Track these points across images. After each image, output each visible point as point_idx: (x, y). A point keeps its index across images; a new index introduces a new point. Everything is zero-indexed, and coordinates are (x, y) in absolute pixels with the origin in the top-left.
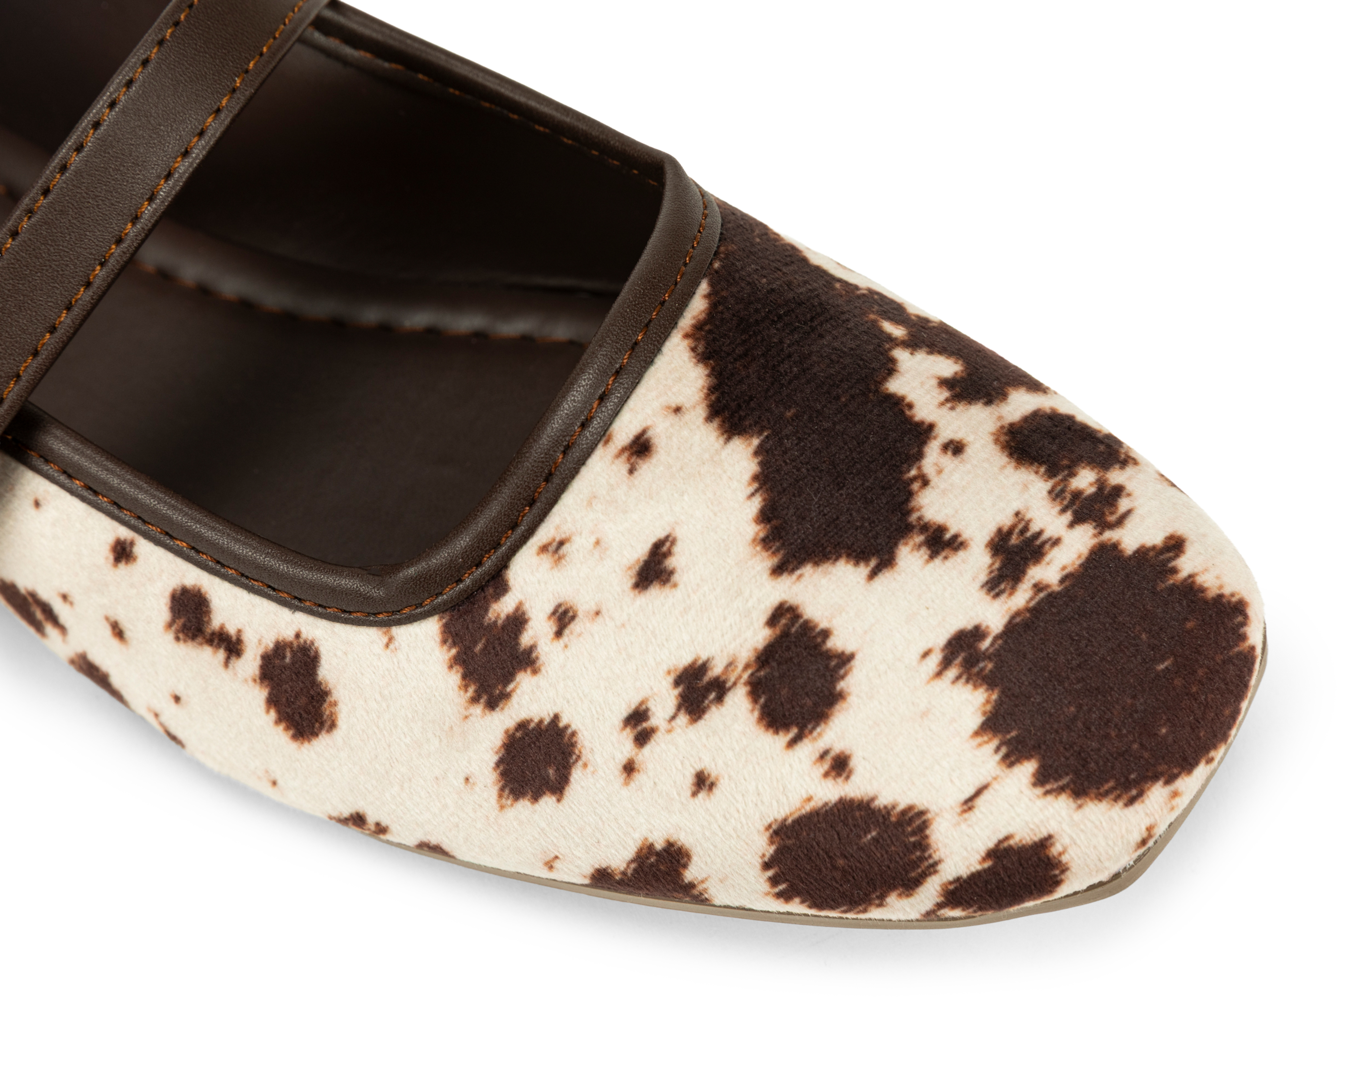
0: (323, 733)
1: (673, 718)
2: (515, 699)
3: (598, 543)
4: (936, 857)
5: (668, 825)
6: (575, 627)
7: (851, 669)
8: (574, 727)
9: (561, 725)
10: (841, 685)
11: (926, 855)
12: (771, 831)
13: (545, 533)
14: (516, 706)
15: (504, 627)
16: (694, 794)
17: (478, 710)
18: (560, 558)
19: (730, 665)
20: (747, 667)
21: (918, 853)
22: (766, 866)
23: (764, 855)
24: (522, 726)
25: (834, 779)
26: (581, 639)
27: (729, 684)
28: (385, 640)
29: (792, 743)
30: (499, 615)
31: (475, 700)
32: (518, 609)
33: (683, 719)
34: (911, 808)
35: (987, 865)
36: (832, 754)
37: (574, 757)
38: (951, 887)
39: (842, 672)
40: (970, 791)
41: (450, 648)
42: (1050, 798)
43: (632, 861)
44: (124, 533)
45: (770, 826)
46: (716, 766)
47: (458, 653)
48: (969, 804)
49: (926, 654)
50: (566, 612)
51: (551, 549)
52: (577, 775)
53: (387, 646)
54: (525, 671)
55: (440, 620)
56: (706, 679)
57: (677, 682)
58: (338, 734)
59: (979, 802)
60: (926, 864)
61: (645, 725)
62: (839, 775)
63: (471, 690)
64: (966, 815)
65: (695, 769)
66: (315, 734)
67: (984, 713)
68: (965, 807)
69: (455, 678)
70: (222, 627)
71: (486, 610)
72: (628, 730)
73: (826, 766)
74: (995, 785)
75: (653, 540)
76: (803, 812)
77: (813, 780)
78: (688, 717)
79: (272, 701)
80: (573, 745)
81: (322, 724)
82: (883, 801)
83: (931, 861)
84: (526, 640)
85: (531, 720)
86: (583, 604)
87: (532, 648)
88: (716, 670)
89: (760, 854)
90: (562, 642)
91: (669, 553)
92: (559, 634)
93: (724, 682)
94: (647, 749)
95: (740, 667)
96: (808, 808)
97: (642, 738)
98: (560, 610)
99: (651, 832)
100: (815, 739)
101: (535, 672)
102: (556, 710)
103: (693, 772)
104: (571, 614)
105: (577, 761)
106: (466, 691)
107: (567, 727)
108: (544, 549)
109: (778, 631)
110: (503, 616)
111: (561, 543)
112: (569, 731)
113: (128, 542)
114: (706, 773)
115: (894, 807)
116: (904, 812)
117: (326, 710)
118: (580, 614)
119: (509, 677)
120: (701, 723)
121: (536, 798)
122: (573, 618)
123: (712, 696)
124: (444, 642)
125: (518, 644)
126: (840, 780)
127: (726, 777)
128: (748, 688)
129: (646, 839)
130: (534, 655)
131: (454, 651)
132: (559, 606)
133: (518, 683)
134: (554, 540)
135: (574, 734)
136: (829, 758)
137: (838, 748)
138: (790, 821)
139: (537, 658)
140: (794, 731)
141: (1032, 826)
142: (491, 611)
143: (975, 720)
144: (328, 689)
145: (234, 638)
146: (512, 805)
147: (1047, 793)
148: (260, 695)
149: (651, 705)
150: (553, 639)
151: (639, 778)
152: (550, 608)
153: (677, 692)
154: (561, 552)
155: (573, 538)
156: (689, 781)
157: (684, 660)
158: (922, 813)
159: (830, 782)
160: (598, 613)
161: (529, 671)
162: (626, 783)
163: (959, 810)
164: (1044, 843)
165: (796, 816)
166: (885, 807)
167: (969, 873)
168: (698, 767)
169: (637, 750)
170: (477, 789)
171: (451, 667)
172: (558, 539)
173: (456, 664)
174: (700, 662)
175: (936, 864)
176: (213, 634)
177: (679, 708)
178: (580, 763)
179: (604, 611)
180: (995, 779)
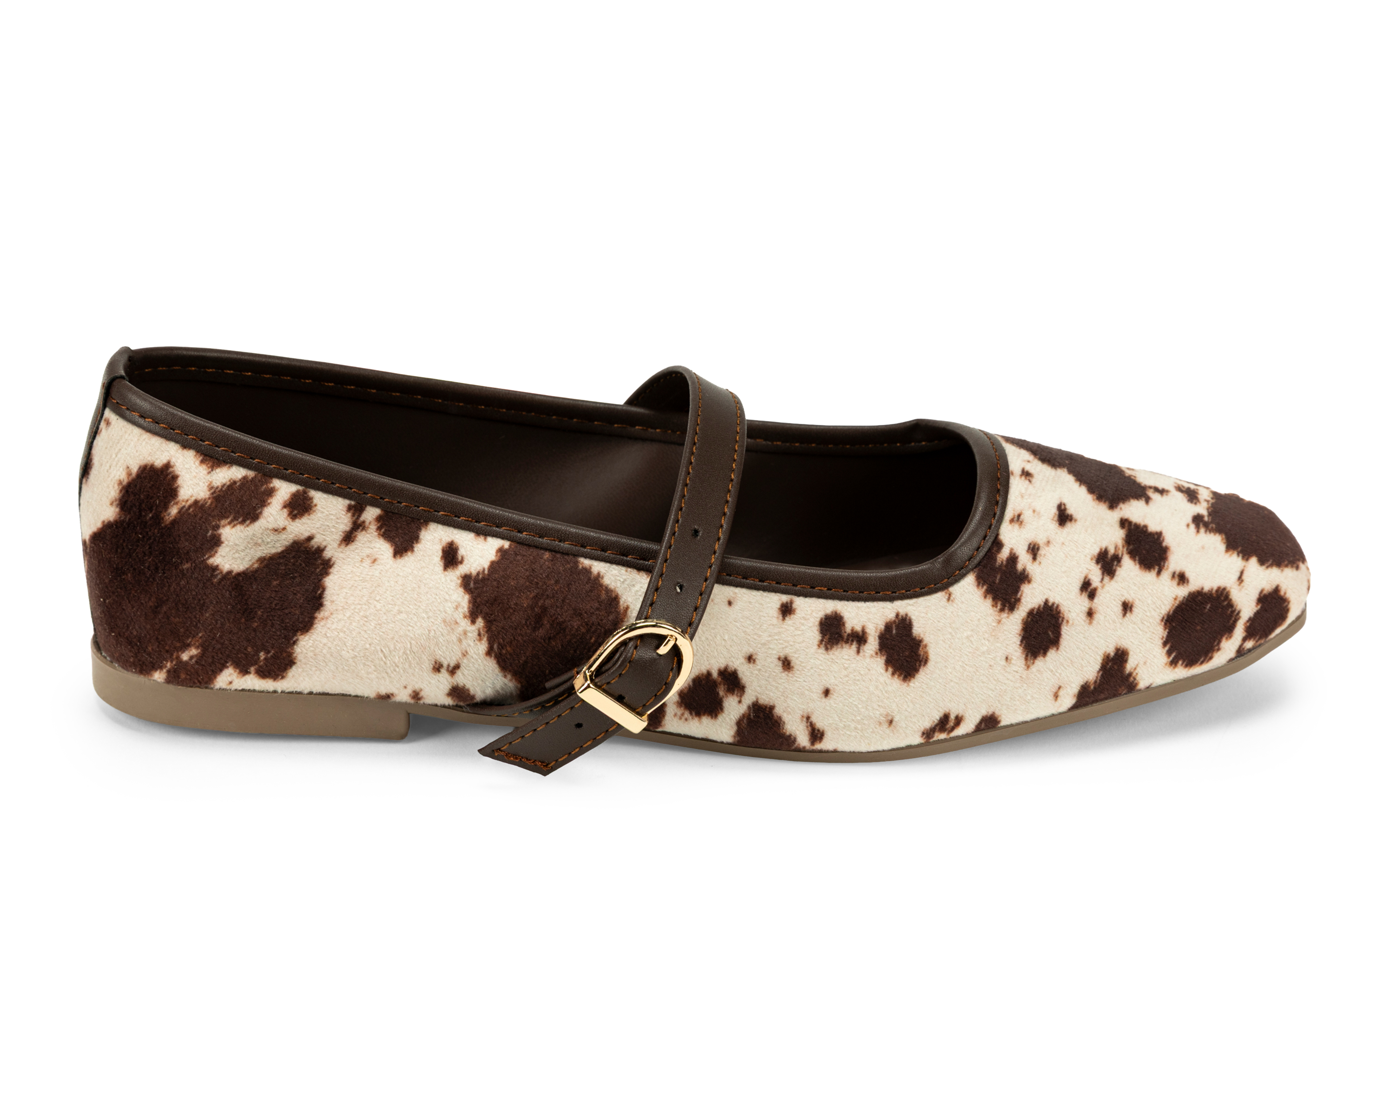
0: (922, 667)
1: (1102, 579)
2: (1023, 600)
3: (1034, 511)
4: (1238, 608)
5: (1115, 638)
6: (1041, 552)
7: (1164, 537)
8: (1057, 602)
9: (1050, 604)
10: (1164, 544)
11: (1233, 609)
12: (1164, 621)
13: (1009, 514)
14: (1025, 603)
15: (1006, 566)
16: (1124, 615)
17: (1004, 615)
18: (1021, 522)
19: (1116, 547)
20: (1123, 547)
21: (1230, 610)
22: (1165, 644)
23: (1163, 637)
24: (1031, 613)
25: (1183, 585)
26: (1046, 557)
27: (1120, 556)
28: (947, 597)
29: (1159, 573)
30: (1003, 559)
31: (1002, 610)
32: (1011, 553)
33: (1107, 579)
34: (1219, 588)
35: (1259, 607)
36: (1177, 573)
37: (1060, 619)
38: (1248, 624)
39: (1161, 539)
40: (1238, 574)
41: (982, 587)
42: (1270, 569)
43: (1100, 670)
44: (785, 598)
45: (1163, 618)
46: (1130, 596)
47: (988, 587)
48: (1240, 579)
49: (1188, 525)
50: (1034, 545)
51: (1016, 519)
52: (1065, 630)
53: (949, 599)
54: (1025, 583)
55: (973, 574)
56: (1109, 556)
57: (1097, 562)
58: (931, 664)
59: (1244, 577)
60: (1235, 614)
61: (1091, 588)
62: (1184, 582)
63: (999, 606)
64: (1242, 585)
65: (1121, 601)
66: (916, 670)
67: (1225, 543)
68: (1240, 581)
69: (989, 601)
70: (852, 630)
71: (996, 560)
72: (1084, 593)
73: (1177, 580)
74: (1246, 569)
75: (1056, 506)
76: (1176, 605)
77: (1174, 588)
78: (1109, 577)
79: (888, 663)
80: (1059, 612)
81: (920, 662)
82: (1206, 589)
83: (1237, 612)
84: (1020, 567)
85: (1034, 608)
86: (1041, 540)
87: (1024, 570)
88: (1112, 551)
89: (1161, 637)
90: (1038, 561)
91: (1065, 509)
92: (1034, 558)
93: (1118, 555)
94: (1096, 600)
95: (1121, 547)
96: (1177, 602)
97: (1092, 595)
98: (1031, 546)
99: (1108, 647)
100: (1167, 569)
101: (1029, 582)
102: (1045, 597)
103: (1121, 603)
104: (1036, 547)
105: (1063, 621)
106: (997, 607)
107: (1053, 604)
108: (1012, 521)
109: (1126, 528)
110: (1005, 559)
111: (1019, 516)
112: (1055, 605)
113: (789, 602)
114: (1127, 601)
115: (1212, 589)
116: (1217, 591)
117: (921, 652)
118: (1041, 545)
119: (1017, 590)
120: (1115, 578)
121: (1045, 654)
122: (1038, 549)
123: (1115, 563)
124: (978, 586)
125: (1017, 570)
126: (1185, 585)
127: (1137, 600)
128: (1129, 555)
129: (1106, 652)
130: (1026, 573)
131: (985, 587)
132: (1030, 544)
133: (1022, 591)
134: (1014, 516)
135: (1058, 606)
136: (1176, 576)
137: (1178, 570)
138: (1171, 612)
139: (1028, 573)
140: (1157, 568)
141: (1269, 582)
142: (998, 559)
143: (1222, 547)
144: (920, 638)
145: (861, 633)
146: (1033, 663)
147: (1267, 567)
148: (880, 662)
149: (1090, 577)
150: (1033, 562)
151: (1096, 616)
152: (1026, 548)
153: (1099, 566)
154: (1020, 520)
155: (1023, 511)
156: (1119, 609)
157: (1096, 551)
158: (1224, 589)
159: (1181, 588)
160: (1049, 542)
161: (1026, 582)
162: (1090, 623)
163: (1238, 583)
164: (1277, 590)
165: (1174, 607)
166: (1209, 591)
167: (1253, 613)
168: (1123, 599)
169: (1091, 602)
170: (1013, 662)
171: (985, 597)
172: (1016, 515)
173: (988, 594)
174: (1103, 550)
175: (1239, 612)
176: (849, 635)
177: (1103, 574)
178: (1065, 621)
179: (1051, 540)
180: (1245, 566)
